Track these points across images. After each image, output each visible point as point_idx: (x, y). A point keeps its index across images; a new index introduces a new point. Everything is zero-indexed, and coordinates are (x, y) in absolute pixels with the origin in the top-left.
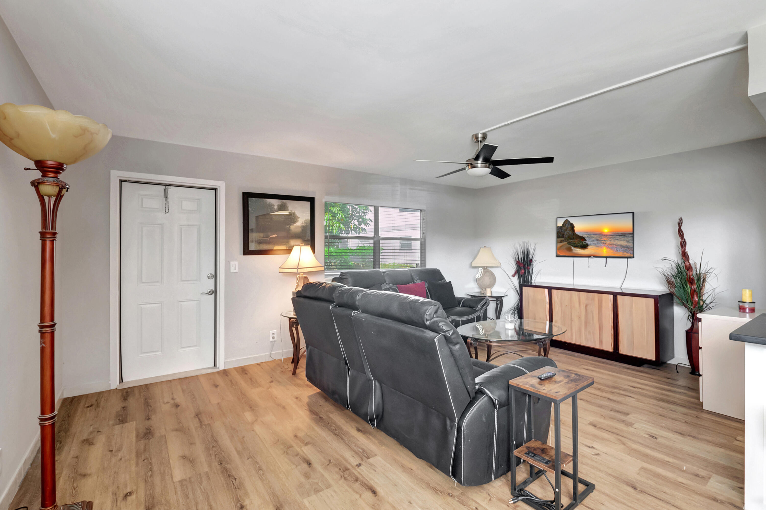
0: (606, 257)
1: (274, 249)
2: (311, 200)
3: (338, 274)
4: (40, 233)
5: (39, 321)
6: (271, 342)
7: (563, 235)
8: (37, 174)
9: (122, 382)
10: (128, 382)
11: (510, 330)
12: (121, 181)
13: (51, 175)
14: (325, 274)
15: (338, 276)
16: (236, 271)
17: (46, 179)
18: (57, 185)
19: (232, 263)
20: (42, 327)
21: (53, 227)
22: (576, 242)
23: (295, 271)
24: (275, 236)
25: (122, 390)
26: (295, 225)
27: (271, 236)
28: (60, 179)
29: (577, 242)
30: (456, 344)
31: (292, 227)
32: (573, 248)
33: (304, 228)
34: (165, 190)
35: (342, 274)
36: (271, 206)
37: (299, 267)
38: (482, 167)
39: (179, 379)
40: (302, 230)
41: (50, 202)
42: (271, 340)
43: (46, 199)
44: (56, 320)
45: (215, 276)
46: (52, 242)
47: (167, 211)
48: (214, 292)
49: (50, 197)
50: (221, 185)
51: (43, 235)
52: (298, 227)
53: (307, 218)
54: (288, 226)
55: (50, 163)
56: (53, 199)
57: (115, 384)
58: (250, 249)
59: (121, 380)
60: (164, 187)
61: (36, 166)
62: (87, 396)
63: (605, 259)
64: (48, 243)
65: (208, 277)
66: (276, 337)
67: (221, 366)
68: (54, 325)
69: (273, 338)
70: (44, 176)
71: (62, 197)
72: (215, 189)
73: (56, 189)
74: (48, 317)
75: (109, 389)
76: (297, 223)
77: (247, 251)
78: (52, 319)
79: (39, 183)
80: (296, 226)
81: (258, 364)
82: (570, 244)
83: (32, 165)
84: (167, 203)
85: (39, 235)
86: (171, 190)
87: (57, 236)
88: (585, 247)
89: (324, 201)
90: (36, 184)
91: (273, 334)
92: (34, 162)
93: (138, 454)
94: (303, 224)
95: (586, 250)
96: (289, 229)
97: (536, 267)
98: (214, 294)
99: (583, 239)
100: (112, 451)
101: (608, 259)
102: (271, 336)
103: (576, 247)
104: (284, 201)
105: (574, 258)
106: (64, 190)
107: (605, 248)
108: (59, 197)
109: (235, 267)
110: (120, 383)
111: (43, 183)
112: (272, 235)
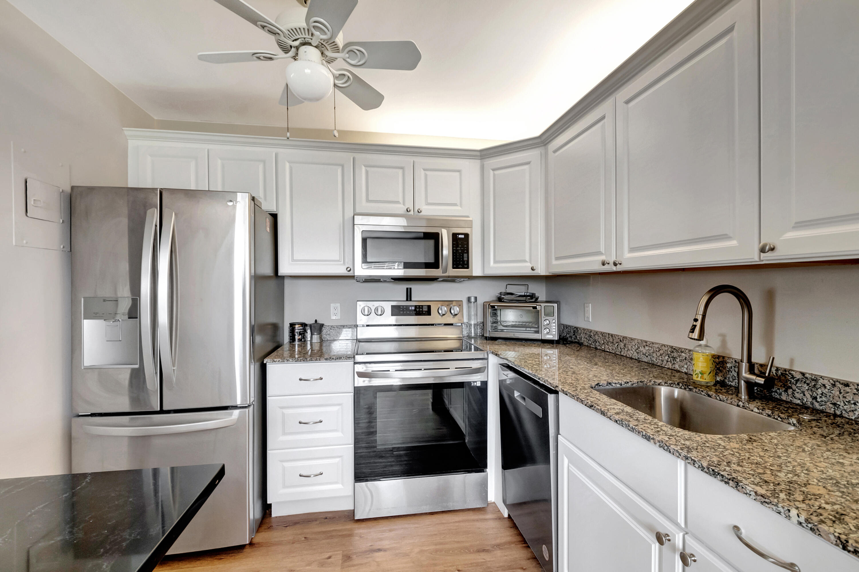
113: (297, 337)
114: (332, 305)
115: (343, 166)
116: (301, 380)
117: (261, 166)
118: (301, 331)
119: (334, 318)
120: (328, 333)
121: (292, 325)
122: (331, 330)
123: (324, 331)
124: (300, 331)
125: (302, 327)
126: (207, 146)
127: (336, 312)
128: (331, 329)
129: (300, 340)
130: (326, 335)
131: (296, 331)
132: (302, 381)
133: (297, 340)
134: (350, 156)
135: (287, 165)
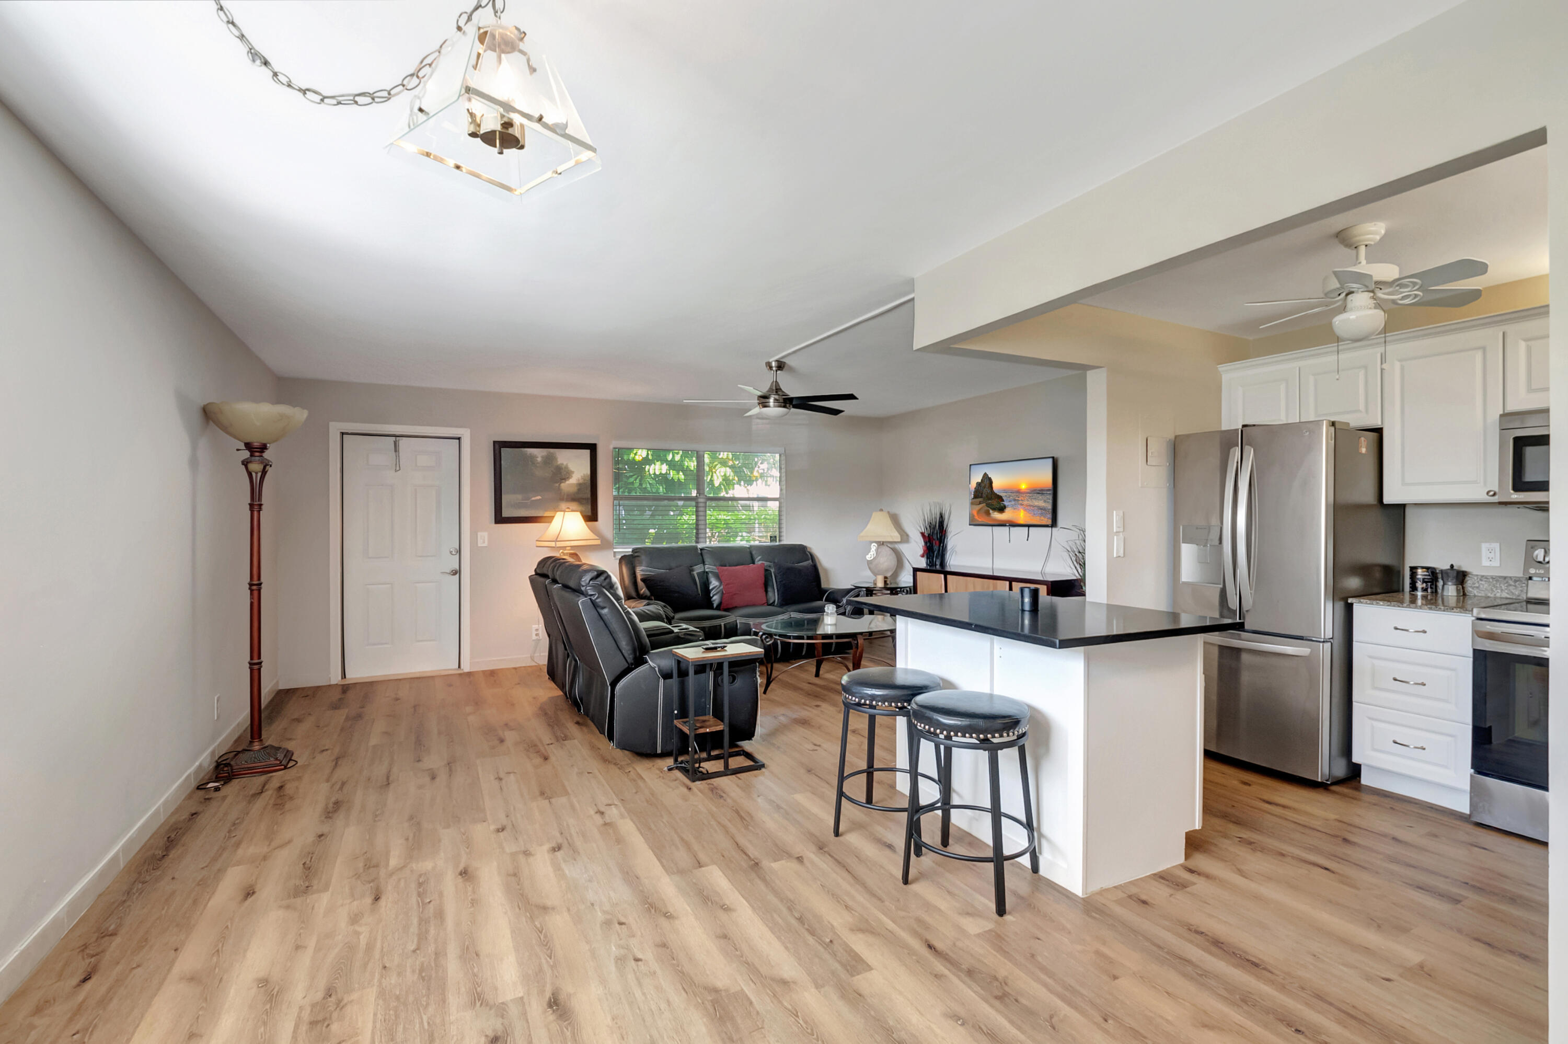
0: (1029, 526)
1: (545, 515)
2: (592, 448)
3: (629, 552)
4: (249, 504)
5: (249, 580)
6: (534, 640)
7: (982, 494)
8: (246, 454)
9: (345, 677)
10: (352, 679)
11: (829, 626)
12: (343, 434)
13: (257, 454)
14: (615, 550)
15: (631, 553)
16: (486, 544)
17: (253, 458)
18: (262, 463)
19: (479, 534)
20: (251, 585)
21: (260, 499)
22: (995, 504)
23: (553, 544)
24: (539, 497)
25: (343, 685)
26: (567, 482)
27: (533, 499)
28: (265, 457)
29: (994, 502)
30: (603, 608)
31: (563, 485)
32: (991, 511)
33: (580, 486)
34: (395, 443)
35: (634, 551)
36: (533, 457)
37: (558, 540)
38: (775, 406)
39: (411, 678)
40: (579, 490)
41: (257, 478)
42: (534, 637)
43: (254, 475)
44: (263, 579)
45: (459, 551)
46: (259, 512)
47: (398, 469)
48: (457, 572)
49: (256, 473)
50: (465, 434)
51: (251, 506)
52: (572, 484)
53: (585, 473)
54: (557, 485)
55: (256, 444)
56: (259, 474)
57: (335, 678)
58: (503, 516)
59: (344, 675)
60: (394, 438)
61: (246, 447)
62: (303, 689)
63: (1027, 528)
64: (256, 514)
65: (451, 552)
66: (540, 635)
67: (466, 667)
68: (260, 584)
69: (537, 635)
70: (252, 455)
71: (266, 472)
72: (459, 439)
73: (261, 467)
74: (255, 577)
75: (328, 684)
76: (571, 480)
77: (500, 519)
78: (259, 578)
79: (247, 462)
80: (568, 484)
81: (515, 669)
82: (988, 505)
83: (242, 446)
84: (398, 457)
85: (248, 506)
86: (403, 442)
87: (263, 507)
88: (1002, 509)
89: (611, 447)
90: (245, 463)
91: (537, 630)
92: (243, 444)
93: (342, 729)
94: (579, 480)
95: (1004, 514)
96: (559, 489)
97: (952, 542)
98: (458, 574)
99: (1000, 498)
100: (319, 726)
101: (1031, 528)
102: (534, 633)
103: (994, 509)
104: (552, 450)
105: (994, 528)
106: (268, 467)
107: (1022, 511)
108: (264, 472)
109: (483, 539)
110: (342, 678)
111: (251, 462)
112: (534, 497)
113: (1420, 585)
114: (1485, 546)
115: (1484, 349)
116: (1396, 628)
117: (1361, 374)
118: (1426, 577)
119: (1485, 563)
120: (1477, 585)
121: (1413, 570)
122: (1480, 582)
123: (1469, 582)
124: (1424, 577)
125: (1428, 572)
126: (1296, 364)
127: (1492, 555)
128: (1481, 580)
129: (1425, 590)
130: (1473, 588)
131: (1419, 577)
132: (1398, 631)
133: (1419, 589)
134: (1497, 332)
135: (1397, 365)
